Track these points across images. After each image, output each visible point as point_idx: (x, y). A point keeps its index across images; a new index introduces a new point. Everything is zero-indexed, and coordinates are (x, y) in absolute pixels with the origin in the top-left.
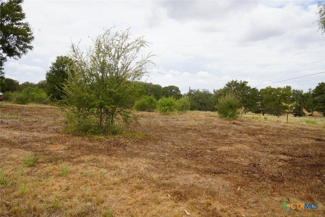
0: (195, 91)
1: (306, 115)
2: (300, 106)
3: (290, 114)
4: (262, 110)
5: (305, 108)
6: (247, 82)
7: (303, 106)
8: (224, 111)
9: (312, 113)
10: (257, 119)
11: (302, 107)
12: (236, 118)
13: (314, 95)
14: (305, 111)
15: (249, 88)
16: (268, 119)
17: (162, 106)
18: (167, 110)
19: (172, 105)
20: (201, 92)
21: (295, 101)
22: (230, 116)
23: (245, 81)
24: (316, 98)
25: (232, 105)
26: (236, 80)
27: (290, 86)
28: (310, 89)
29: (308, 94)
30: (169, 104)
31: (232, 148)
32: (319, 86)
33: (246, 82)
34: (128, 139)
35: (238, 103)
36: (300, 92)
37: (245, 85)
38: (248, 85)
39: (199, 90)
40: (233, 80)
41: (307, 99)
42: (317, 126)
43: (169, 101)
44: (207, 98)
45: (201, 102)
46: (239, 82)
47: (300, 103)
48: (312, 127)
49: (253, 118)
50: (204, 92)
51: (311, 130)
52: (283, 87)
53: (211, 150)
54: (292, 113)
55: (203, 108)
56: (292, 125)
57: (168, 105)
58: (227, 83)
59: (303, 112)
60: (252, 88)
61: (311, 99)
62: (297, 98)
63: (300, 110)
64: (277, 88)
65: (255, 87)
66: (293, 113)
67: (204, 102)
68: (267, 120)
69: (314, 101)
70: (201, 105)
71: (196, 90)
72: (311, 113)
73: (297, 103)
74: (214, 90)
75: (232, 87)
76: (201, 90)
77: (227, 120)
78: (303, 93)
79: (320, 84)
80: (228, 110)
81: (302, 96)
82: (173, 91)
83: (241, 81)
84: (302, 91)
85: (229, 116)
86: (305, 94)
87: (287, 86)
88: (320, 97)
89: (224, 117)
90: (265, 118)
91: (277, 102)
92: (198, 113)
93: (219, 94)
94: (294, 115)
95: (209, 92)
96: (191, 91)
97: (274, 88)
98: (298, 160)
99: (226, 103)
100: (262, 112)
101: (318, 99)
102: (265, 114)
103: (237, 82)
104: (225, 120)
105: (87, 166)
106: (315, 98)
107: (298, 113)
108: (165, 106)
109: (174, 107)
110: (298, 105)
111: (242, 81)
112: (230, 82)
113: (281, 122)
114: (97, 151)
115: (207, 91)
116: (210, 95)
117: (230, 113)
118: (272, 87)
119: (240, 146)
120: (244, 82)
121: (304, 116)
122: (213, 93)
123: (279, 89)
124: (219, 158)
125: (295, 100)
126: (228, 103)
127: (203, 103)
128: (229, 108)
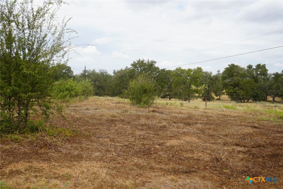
0: (90, 72)
1: (215, 99)
2: (208, 90)
3: (199, 98)
4: (169, 95)
5: (214, 92)
6: (156, 62)
7: (212, 90)
8: (137, 97)
9: (220, 97)
10: (171, 105)
11: (210, 91)
12: (151, 104)
13: (224, 78)
14: (213, 95)
15: (158, 68)
16: (184, 105)
17: (59, 91)
18: (66, 96)
19: (72, 90)
20: (97, 73)
21: (204, 84)
22: (145, 103)
23: (154, 60)
24: (227, 81)
25: (146, 90)
26: (143, 59)
27: (200, 67)
28: (219, 71)
29: (216, 76)
30: (69, 89)
31: (182, 142)
32: (229, 67)
33: (154, 62)
34: (55, 137)
35: (153, 87)
36: (209, 74)
37: (153, 65)
38: (156, 65)
39: (95, 71)
40: (140, 60)
41: (216, 81)
42: (238, 111)
43: (69, 85)
44: (105, 80)
45: (98, 86)
46: (146, 61)
47: (209, 87)
48: (233, 113)
49: (167, 104)
50: (101, 73)
51: (235, 117)
52: (194, 68)
53: (159, 145)
54: (200, 97)
55: (100, 92)
56: (212, 111)
57: (67, 89)
58: (133, 63)
59: (212, 96)
60: (161, 69)
61: (221, 82)
62: (205, 81)
63: (209, 94)
64: (187, 69)
65: (165, 68)
66: (202, 97)
67: (103, 85)
68: (183, 107)
69: (224, 83)
70: (98, 89)
71: (92, 70)
72: (218, 97)
73: (206, 86)
74: (114, 71)
75: (138, 68)
76: (97, 71)
77: (141, 107)
78: (212, 75)
79: (230, 65)
80: (142, 95)
81: (211, 79)
82: (64, 71)
83: (148, 60)
84: (211, 73)
85: (143, 103)
86: (214, 76)
87: (198, 67)
88: (230, 80)
89: (137, 104)
90: (181, 104)
91: (187, 86)
92: (97, 98)
93: (120, 75)
94: (203, 99)
95: (107, 73)
96: (85, 71)
97: (184, 69)
98: (254, 150)
99: (139, 87)
100: (168, 96)
101: (229, 82)
102: (171, 99)
103: (144, 62)
104: (140, 108)
105: (28, 177)
106: (225, 80)
107: (207, 98)
108: (63, 92)
109: (75, 92)
110: (207, 89)
111: (150, 61)
112: (136, 62)
113: (199, 108)
114: (23, 156)
115: (105, 72)
116: (108, 77)
117: (144, 99)
118: (181, 68)
119: (188, 138)
120: (151, 62)
121: (213, 100)
122: (113, 75)
123: (190, 70)
124: (176, 154)
125: (204, 82)
126: (141, 87)
127: (101, 87)
128: (143, 93)
